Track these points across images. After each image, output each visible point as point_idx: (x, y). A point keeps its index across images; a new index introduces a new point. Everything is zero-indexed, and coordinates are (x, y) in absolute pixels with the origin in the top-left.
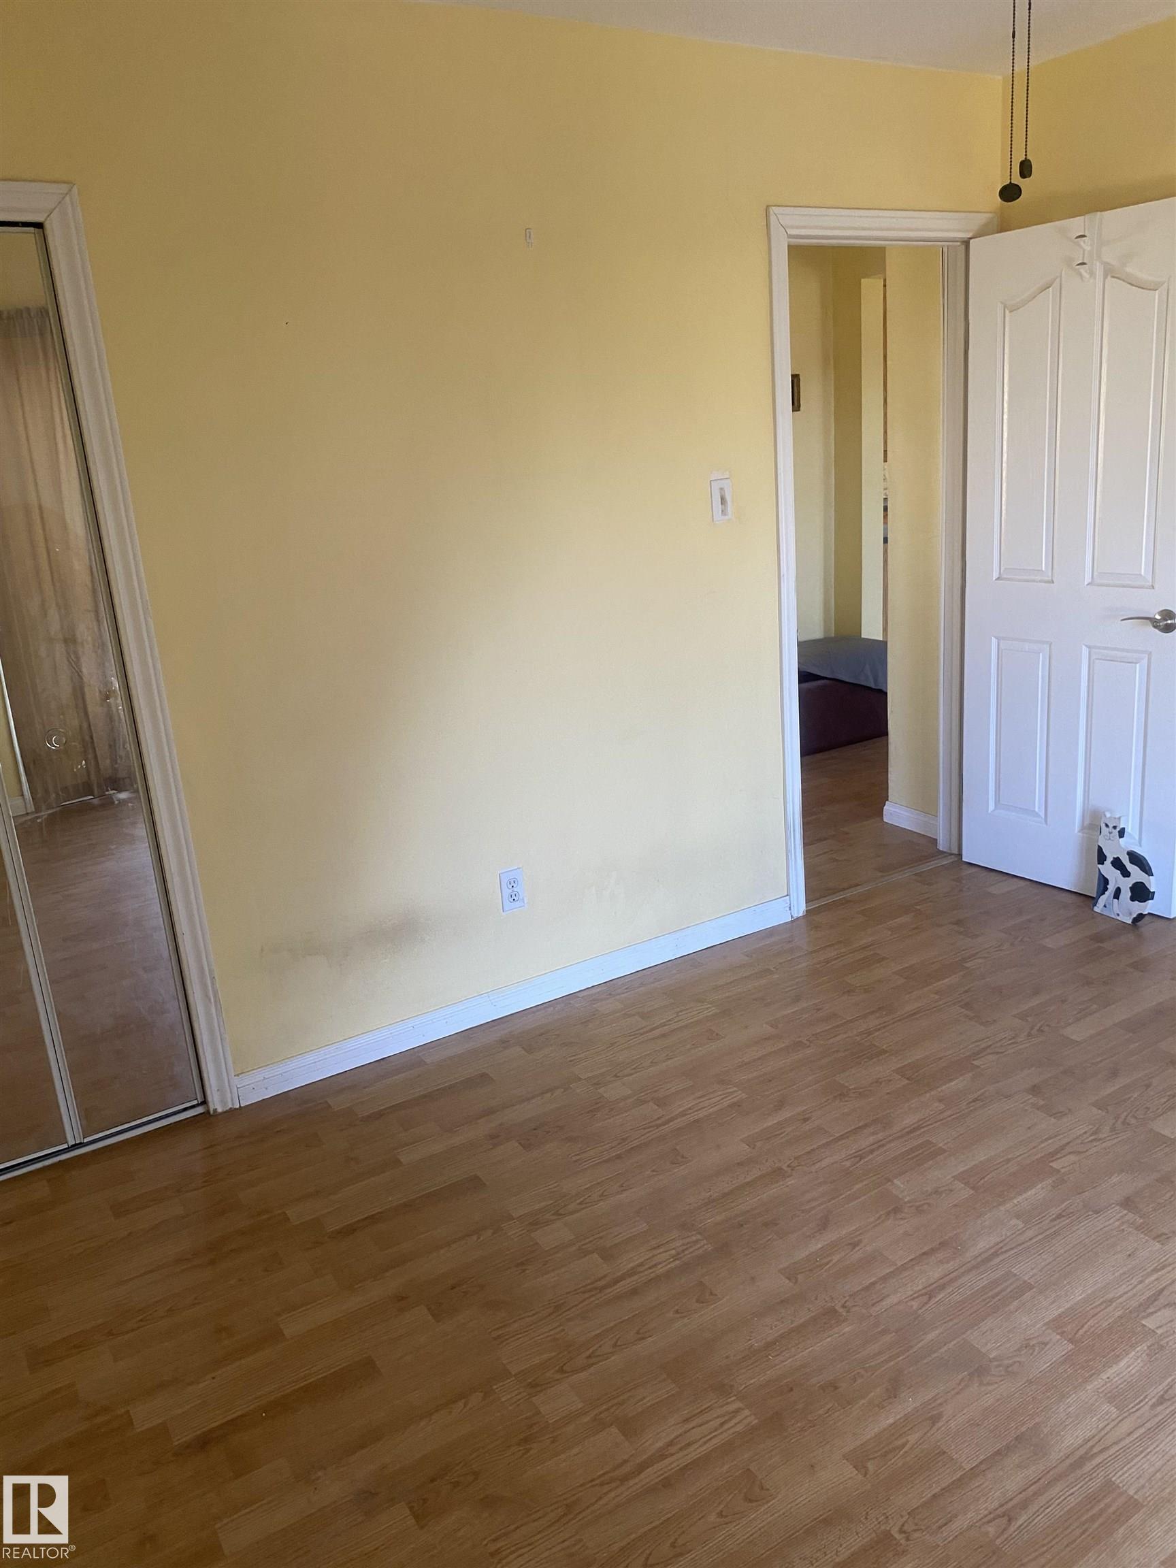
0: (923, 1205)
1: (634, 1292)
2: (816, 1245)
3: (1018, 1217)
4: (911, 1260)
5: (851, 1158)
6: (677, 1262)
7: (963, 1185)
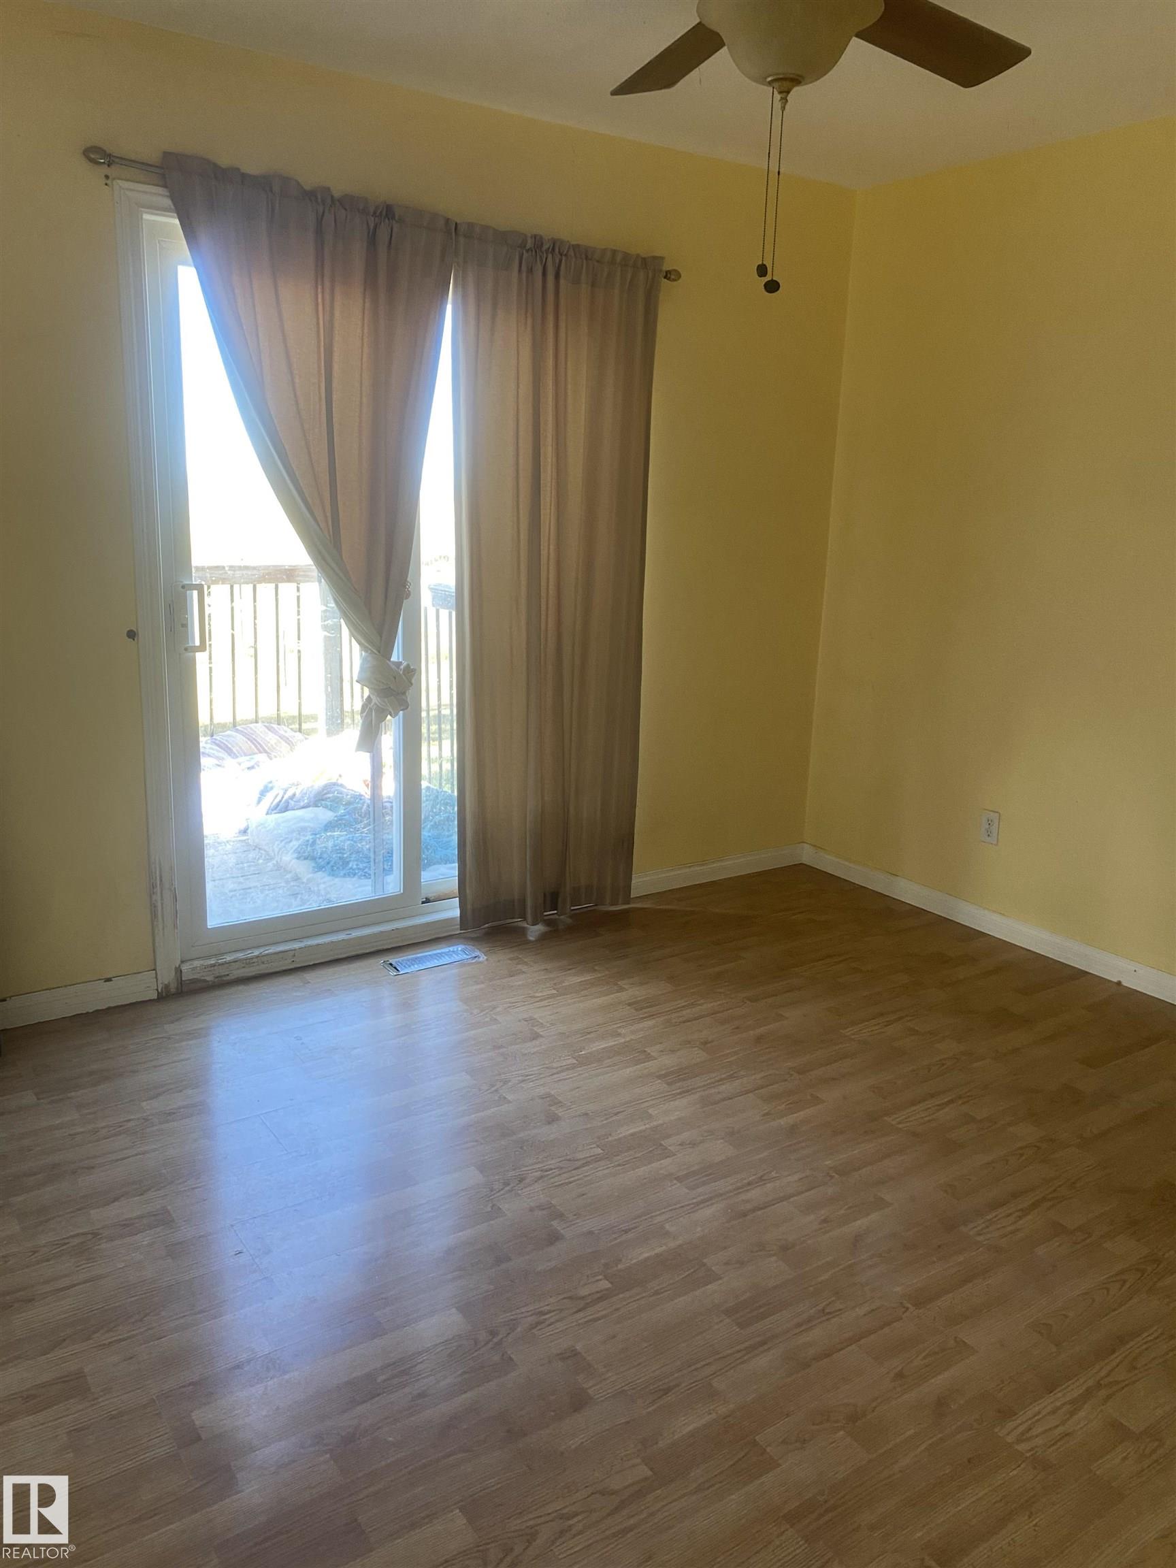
0: (757, 1252)
1: (1015, 1195)
2: (861, 1224)
3: (667, 1233)
4: (774, 1205)
5: (834, 1312)
6: (988, 1217)
7: (713, 1268)
